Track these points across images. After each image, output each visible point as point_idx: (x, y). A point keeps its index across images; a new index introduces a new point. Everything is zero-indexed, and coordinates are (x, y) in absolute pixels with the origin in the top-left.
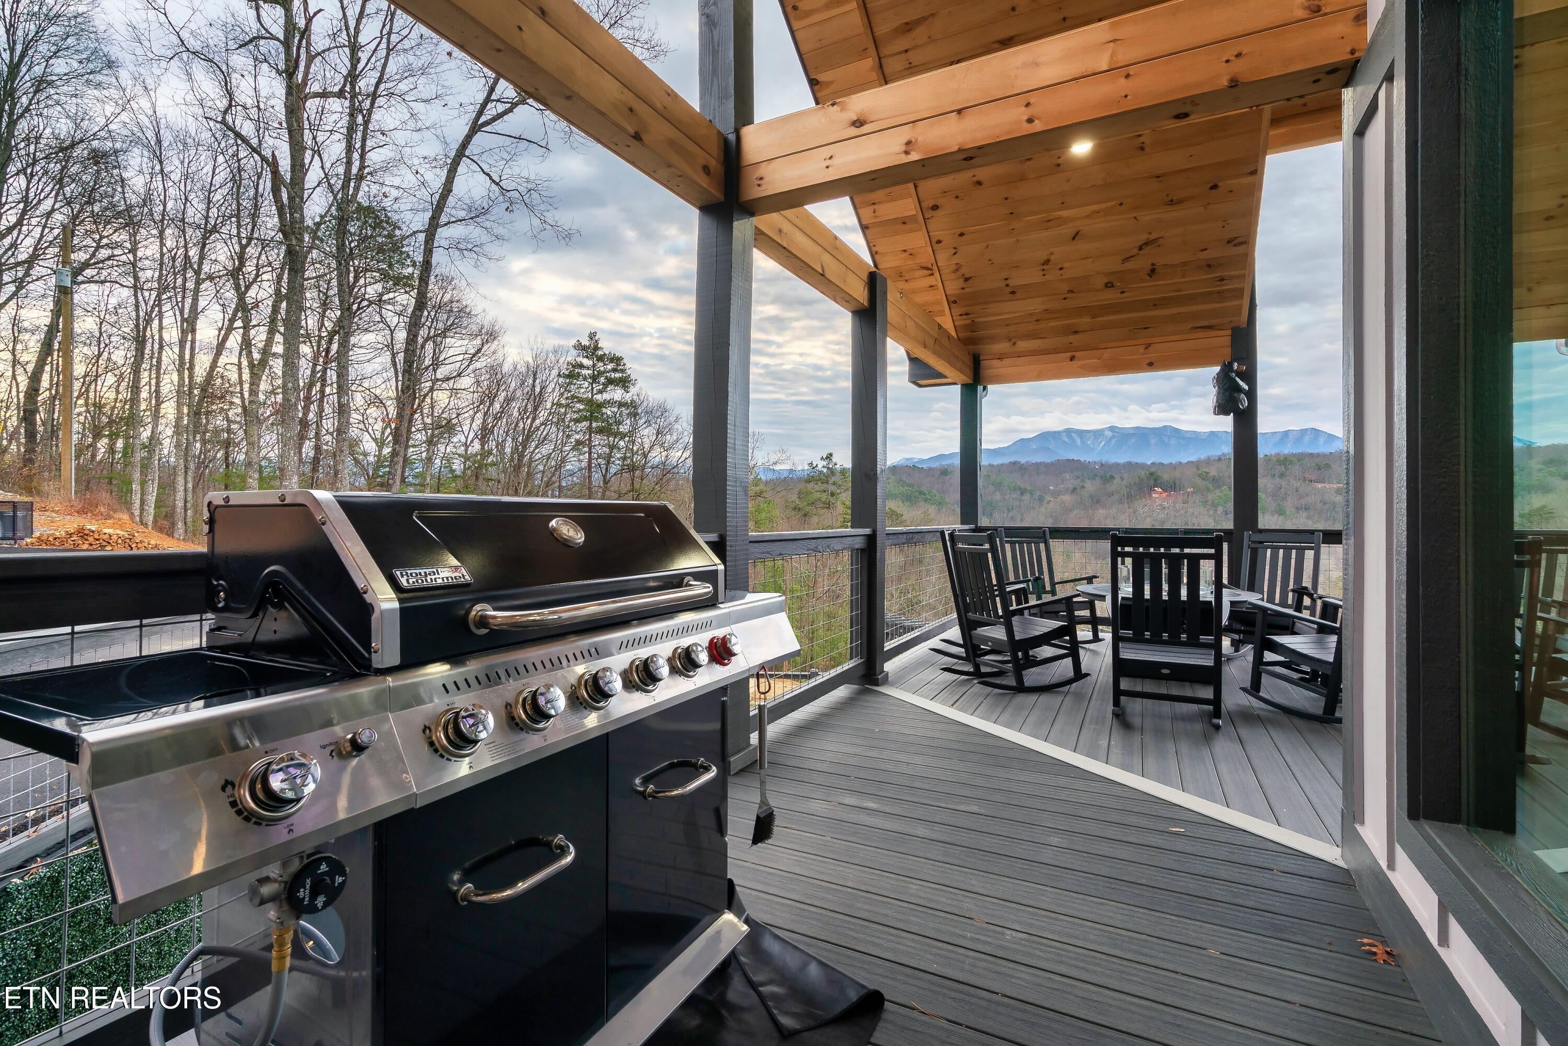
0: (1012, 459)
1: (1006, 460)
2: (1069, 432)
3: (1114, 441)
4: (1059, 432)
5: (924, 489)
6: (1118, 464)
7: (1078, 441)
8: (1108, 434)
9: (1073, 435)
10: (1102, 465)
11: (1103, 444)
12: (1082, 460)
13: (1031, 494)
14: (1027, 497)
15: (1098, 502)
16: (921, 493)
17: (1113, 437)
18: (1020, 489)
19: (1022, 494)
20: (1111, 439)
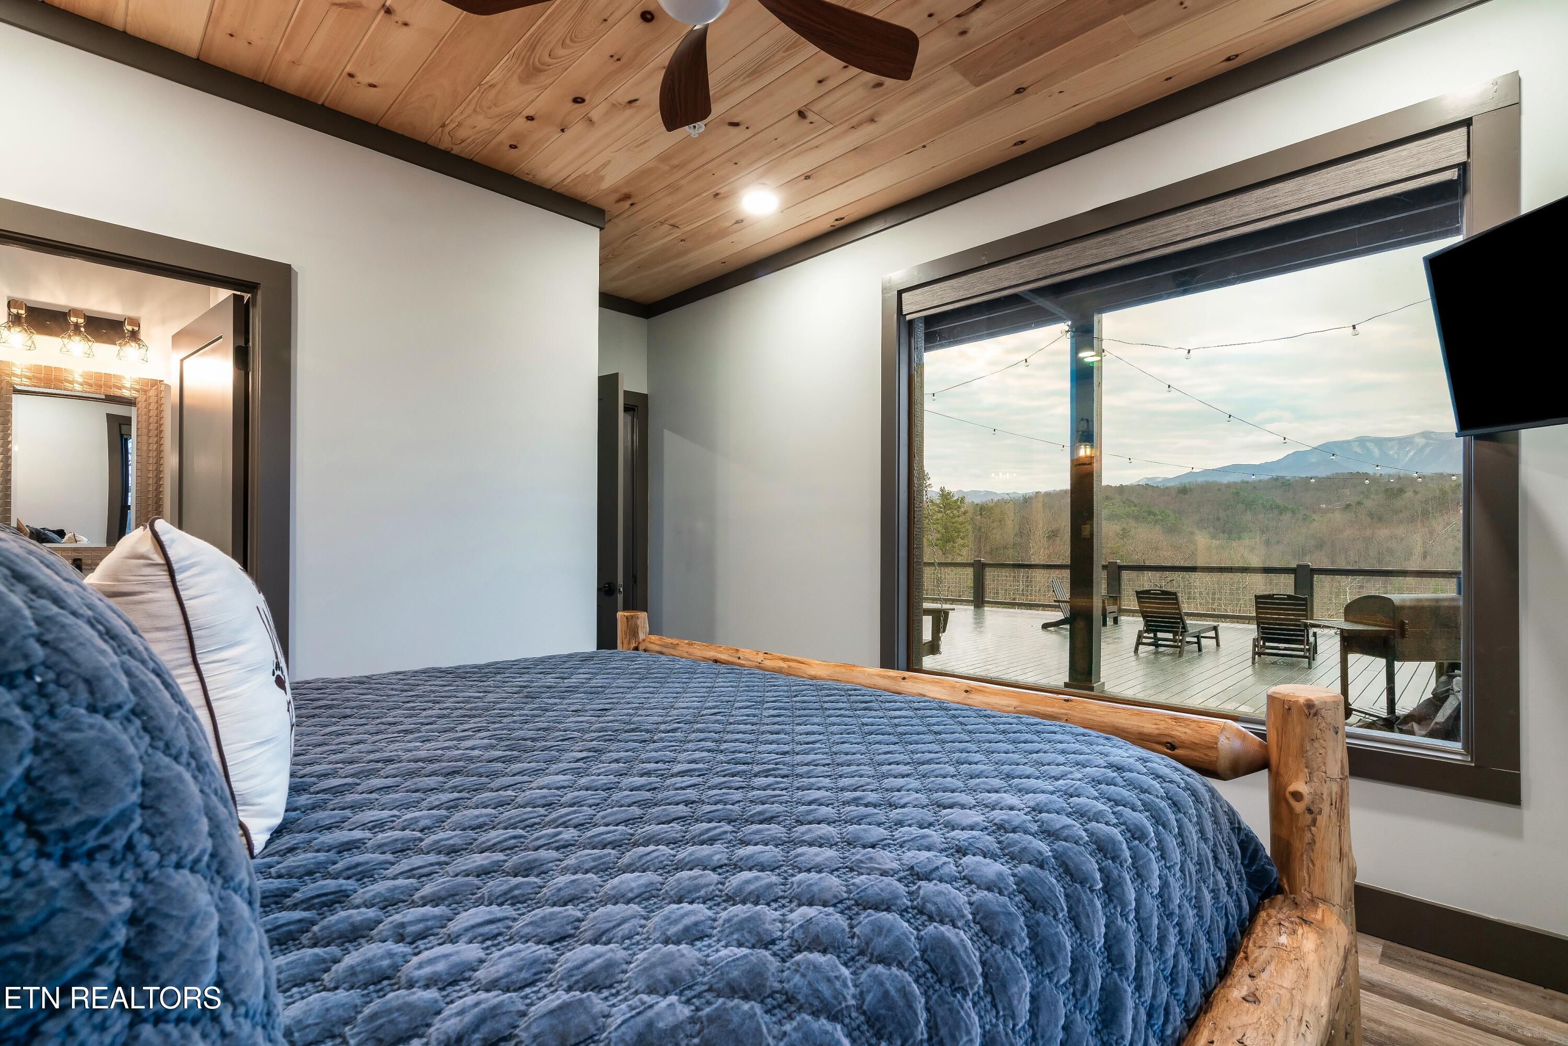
1: (1265, 477)
2: (1362, 441)
3: (1428, 449)
5: (1156, 510)
7: (1376, 452)
8: (1421, 441)
9: (1368, 444)
11: (1411, 453)
13: (1293, 512)
14: (1287, 517)
15: (1380, 519)
16: (1150, 513)
17: (1427, 445)
18: (1278, 507)
19: (1281, 513)
20: (1424, 447)
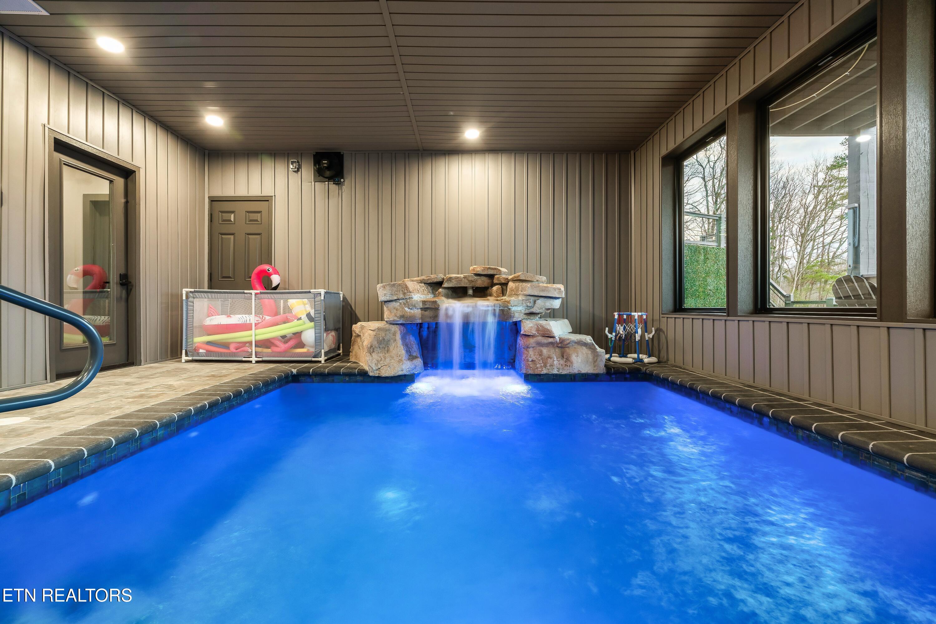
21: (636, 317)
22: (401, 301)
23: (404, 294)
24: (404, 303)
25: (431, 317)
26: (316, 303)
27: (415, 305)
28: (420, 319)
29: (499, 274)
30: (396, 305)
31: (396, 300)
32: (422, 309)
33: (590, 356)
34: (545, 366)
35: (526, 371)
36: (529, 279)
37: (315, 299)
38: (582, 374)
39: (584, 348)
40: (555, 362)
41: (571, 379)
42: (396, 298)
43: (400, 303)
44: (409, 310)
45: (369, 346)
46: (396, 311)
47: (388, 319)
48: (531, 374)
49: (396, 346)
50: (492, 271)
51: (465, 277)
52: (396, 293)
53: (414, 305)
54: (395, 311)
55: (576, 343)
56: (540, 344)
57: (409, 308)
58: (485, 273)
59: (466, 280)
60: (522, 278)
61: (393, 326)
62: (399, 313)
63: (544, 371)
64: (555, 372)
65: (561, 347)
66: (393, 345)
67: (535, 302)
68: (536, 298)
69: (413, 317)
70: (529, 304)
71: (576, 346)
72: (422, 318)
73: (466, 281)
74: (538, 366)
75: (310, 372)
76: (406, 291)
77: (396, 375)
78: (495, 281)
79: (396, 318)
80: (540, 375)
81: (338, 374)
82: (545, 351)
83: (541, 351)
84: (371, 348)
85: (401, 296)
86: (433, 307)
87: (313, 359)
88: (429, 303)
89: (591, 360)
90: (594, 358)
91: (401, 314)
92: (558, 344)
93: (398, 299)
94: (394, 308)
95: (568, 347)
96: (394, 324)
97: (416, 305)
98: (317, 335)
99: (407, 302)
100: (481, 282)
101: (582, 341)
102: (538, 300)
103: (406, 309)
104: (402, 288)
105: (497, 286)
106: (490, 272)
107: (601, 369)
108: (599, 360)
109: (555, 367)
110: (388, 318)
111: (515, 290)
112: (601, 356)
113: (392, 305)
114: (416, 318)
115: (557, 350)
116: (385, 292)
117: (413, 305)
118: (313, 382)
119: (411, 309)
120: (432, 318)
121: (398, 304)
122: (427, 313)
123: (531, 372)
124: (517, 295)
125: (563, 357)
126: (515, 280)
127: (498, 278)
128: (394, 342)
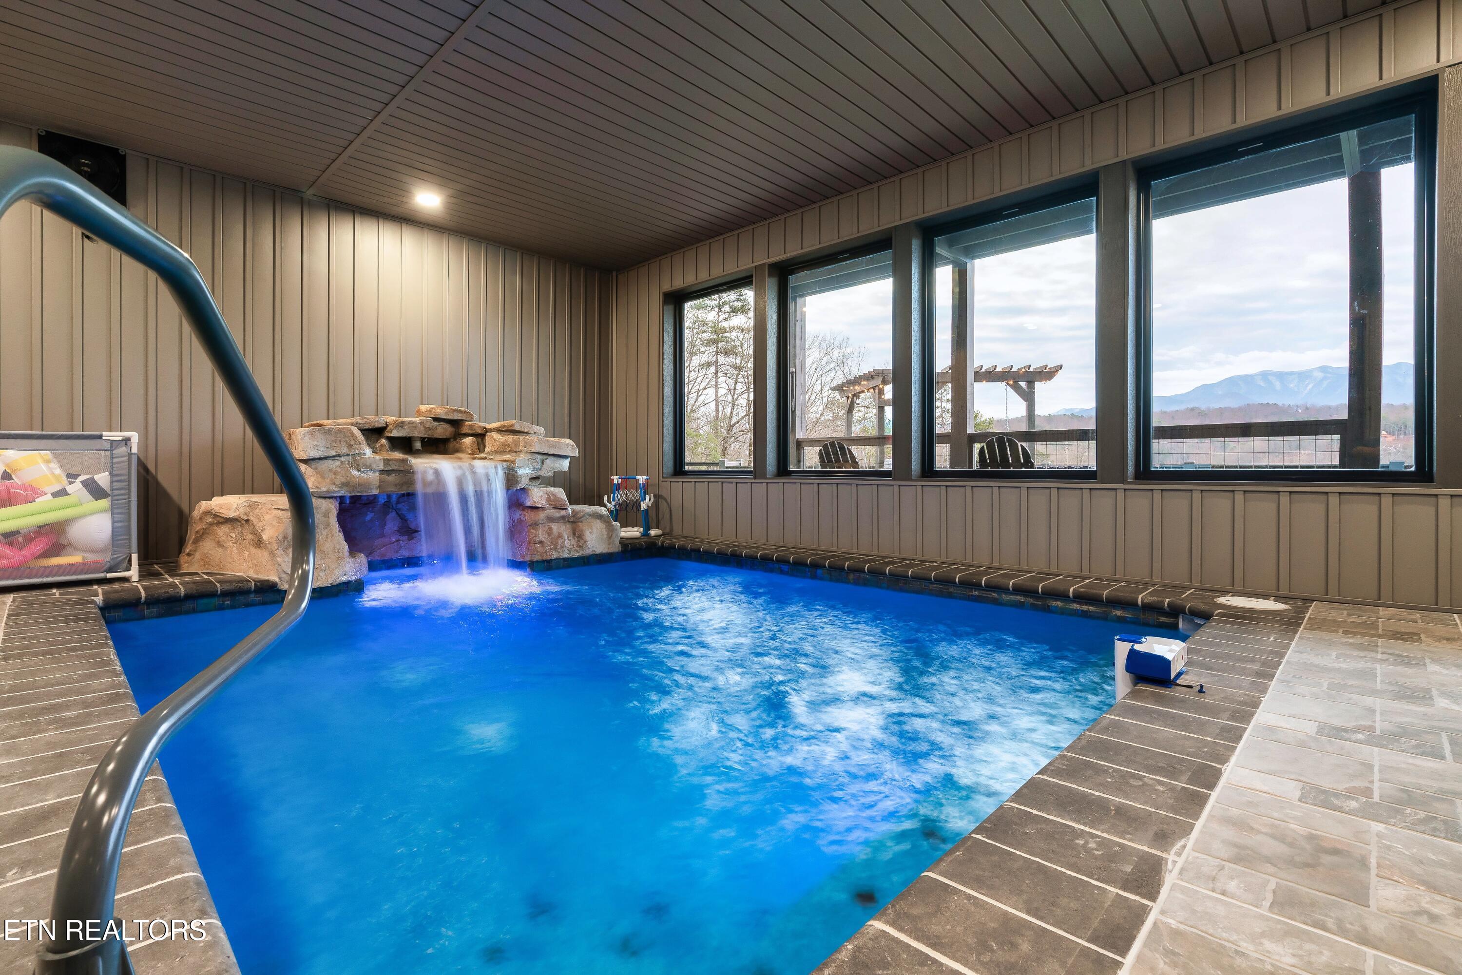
0: (1191, 406)
4: (1252, 376)
6: (1330, 407)
10: (1307, 408)
12: (1280, 404)
21: (641, 482)
22: (342, 459)
23: (350, 446)
24: (349, 461)
25: (396, 485)
26: (115, 460)
27: (371, 465)
28: (376, 488)
29: (471, 421)
30: (335, 464)
31: (334, 456)
32: (382, 472)
33: (605, 532)
34: (555, 549)
35: (531, 557)
36: (525, 430)
37: (111, 450)
38: (597, 555)
39: (598, 521)
40: (567, 542)
41: (584, 562)
42: (334, 453)
43: (342, 462)
44: (358, 474)
45: (281, 537)
46: (333, 476)
47: (316, 490)
48: (537, 561)
49: (330, 535)
50: (460, 415)
51: (422, 423)
52: (334, 444)
53: (368, 464)
54: (331, 475)
55: (590, 515)
56: (551, 519)
57: (358, 471)
58: (450, 417)
59: (422, 426)
60: (517, 428)
61: (323, 501)
62: (339, 479)
63: (555, 555)
64: (566, 555)
65: (573, 522)
66: (325, 533)
67: (543, 462)
68: (544, 457)
69: (365, 485)
70: (535, 465)
71: (590, 519)
72: (380, 486)
73: (422, 428)
74: (547, 548)
75: (141, 598)
76: (352, 442)
77: (336, 583)
78: (465, 430)
79: (333, 488)
80: (548, 561)
81: (213, 595)
82: (555, 527)
83: (550, 529)
84: (284, 541)
85: (344, 450)
86: (402, 469)
87: (109, 575)
88: (394, 462)
89: (605, 536)
90: (608, 533)
91: (343, 480)
92: (570, 518)
93: (339, 456)
94: (330, 471)
95: (582, 522)
96: (325, 498)
97: (373, 466)
98: (117, 525)
99: (355, 460)
100: (442, 431)
101: (597, 513)
102: (546, 459)
103: (354, 472)
104: (345, 436)
105: (470, 438)
106: (457, 416)
107: (616, 548)
108: (614, 535)
109: (566, 549)
110: (317, 487)
111: (512, 445)
112: (616, 530)
113: (326, 465)
114: (372, 487)
115: (568, 526)
116: (315, 443)
117: (367, 466)
118: (143, 618)
119: (363, 472)
120: (398, 487)
121: (338, 463)
122: (391, 478)
123: (538, 558)
124: (515, 452)
125: (574, 534)
126: (503, 431)
127: (471, 426)
128: (325, 528)
